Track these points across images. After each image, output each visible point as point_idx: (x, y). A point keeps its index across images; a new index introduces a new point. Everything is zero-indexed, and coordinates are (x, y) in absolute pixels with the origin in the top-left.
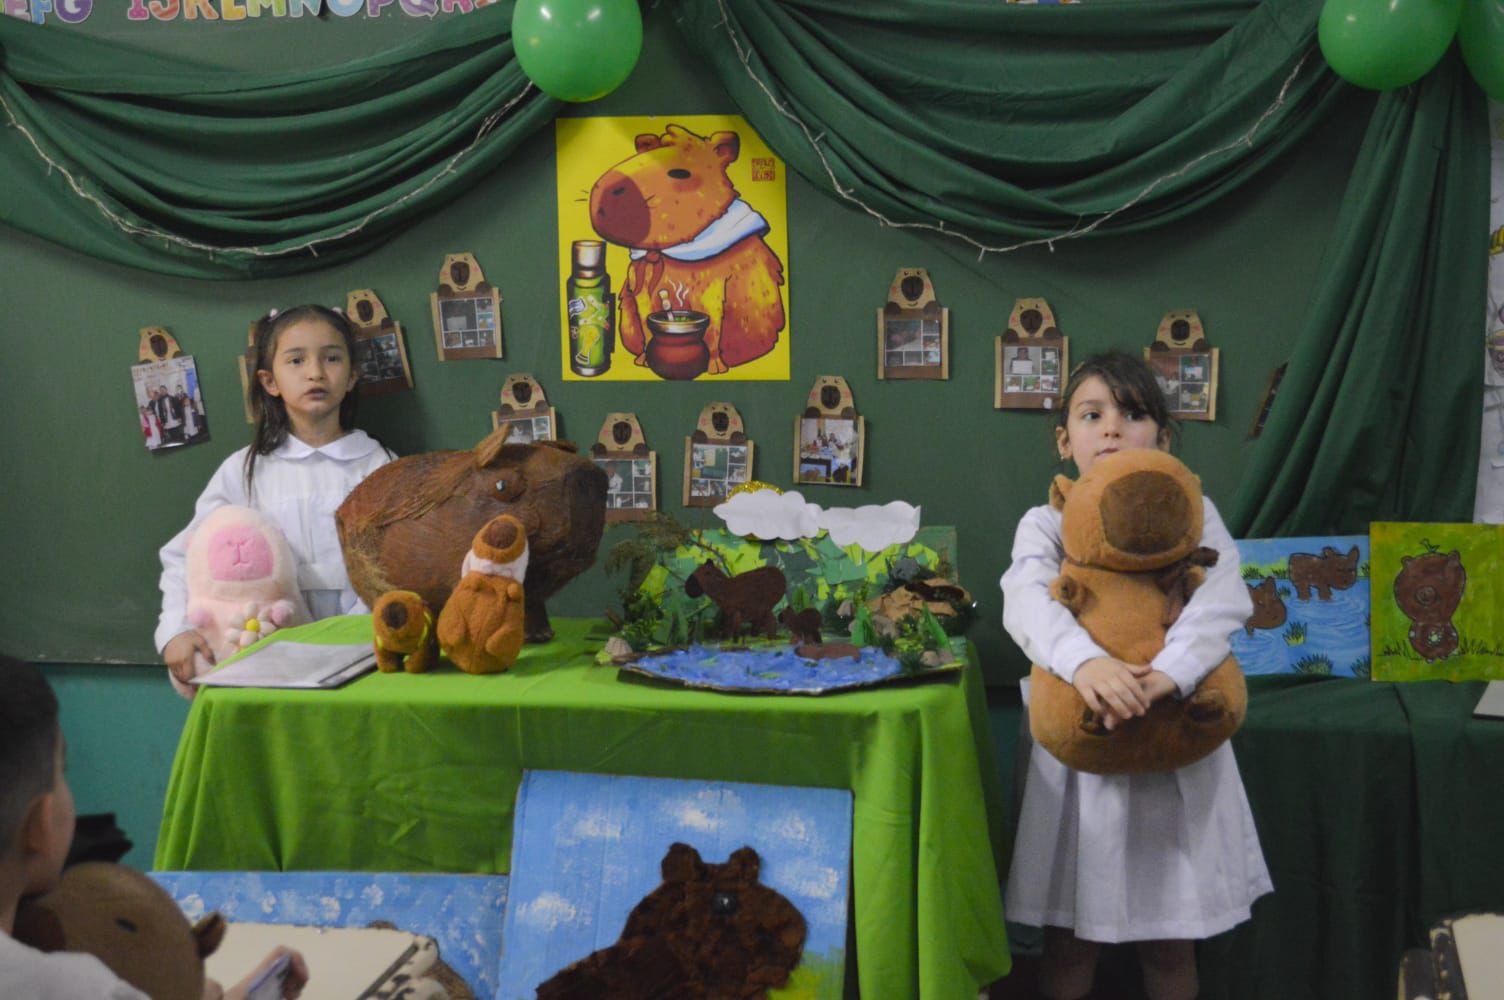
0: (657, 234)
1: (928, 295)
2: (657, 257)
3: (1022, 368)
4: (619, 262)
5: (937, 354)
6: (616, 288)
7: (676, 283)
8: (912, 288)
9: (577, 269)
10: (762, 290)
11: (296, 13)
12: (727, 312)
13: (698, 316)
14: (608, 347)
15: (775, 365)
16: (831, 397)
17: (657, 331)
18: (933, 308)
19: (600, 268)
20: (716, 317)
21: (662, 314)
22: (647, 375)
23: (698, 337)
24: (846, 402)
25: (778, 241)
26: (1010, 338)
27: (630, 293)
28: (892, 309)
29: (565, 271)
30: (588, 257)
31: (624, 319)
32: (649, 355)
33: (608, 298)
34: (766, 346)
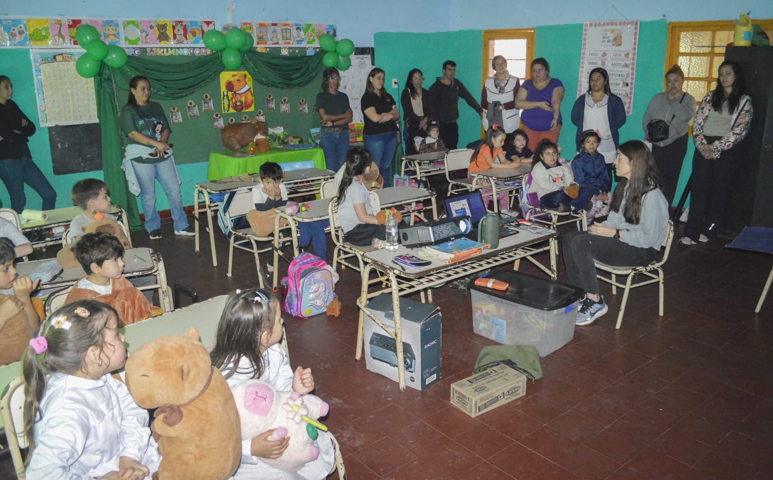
0: (235, 90)
1: (272, 97)
2: (235, 93)
3: (284, 107)
4: (230, 94)
5: (273, 106)
6: (230, 98)
7: (238, 97)
8: (270, 96)
9: (224, 95)
10: (250, 97)
11: (177, 54)
12: (245, 101)
13: (241, 102)
14: (229, 108)
15: (252, 109)
16: (260, 113)
17: (236, 105)
18: (272, 99)
19: (227, 95)
20: (244, 101)
21: (236, 102)
22: (235, 111)
23: (241, 105)
24: (262, 113)
25: (252, 90)
26: (282, 103)
27: (232, 99)
28: (267, 100)
29: (222, 96)
30: (225, 94)
31: (231, 103)
32: (235, 108)
33: (229, 100)
34: (250, 106)
